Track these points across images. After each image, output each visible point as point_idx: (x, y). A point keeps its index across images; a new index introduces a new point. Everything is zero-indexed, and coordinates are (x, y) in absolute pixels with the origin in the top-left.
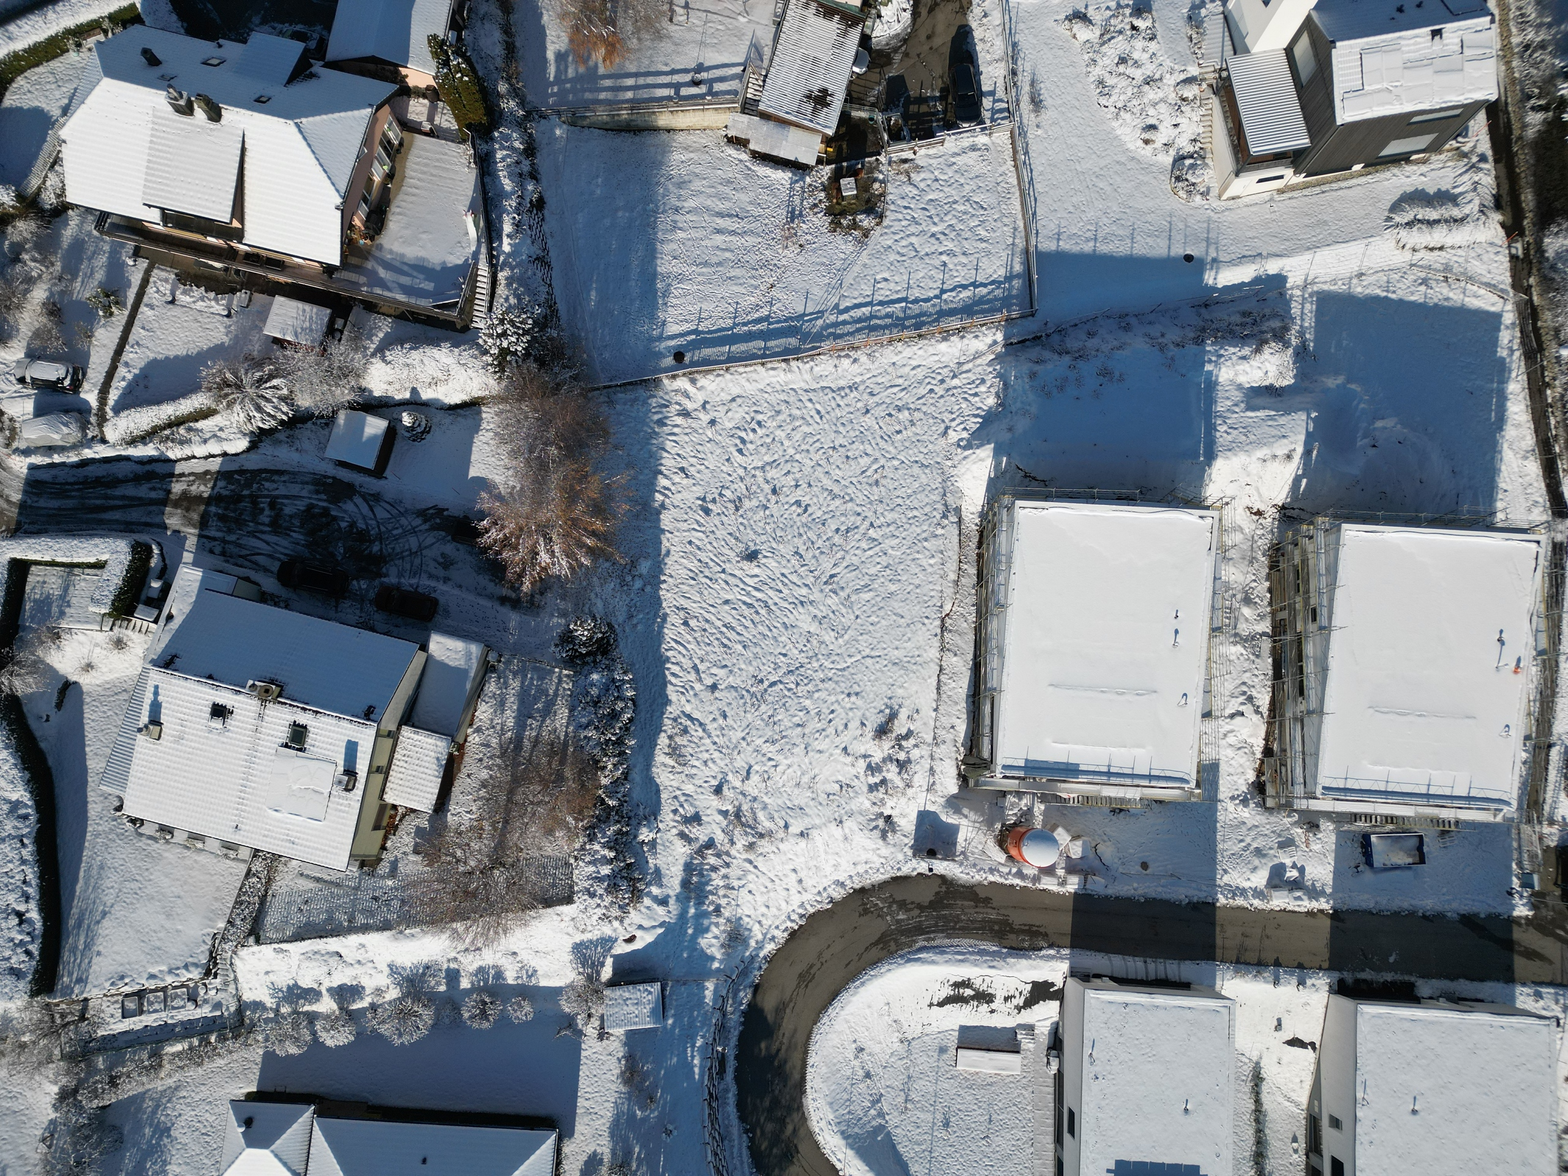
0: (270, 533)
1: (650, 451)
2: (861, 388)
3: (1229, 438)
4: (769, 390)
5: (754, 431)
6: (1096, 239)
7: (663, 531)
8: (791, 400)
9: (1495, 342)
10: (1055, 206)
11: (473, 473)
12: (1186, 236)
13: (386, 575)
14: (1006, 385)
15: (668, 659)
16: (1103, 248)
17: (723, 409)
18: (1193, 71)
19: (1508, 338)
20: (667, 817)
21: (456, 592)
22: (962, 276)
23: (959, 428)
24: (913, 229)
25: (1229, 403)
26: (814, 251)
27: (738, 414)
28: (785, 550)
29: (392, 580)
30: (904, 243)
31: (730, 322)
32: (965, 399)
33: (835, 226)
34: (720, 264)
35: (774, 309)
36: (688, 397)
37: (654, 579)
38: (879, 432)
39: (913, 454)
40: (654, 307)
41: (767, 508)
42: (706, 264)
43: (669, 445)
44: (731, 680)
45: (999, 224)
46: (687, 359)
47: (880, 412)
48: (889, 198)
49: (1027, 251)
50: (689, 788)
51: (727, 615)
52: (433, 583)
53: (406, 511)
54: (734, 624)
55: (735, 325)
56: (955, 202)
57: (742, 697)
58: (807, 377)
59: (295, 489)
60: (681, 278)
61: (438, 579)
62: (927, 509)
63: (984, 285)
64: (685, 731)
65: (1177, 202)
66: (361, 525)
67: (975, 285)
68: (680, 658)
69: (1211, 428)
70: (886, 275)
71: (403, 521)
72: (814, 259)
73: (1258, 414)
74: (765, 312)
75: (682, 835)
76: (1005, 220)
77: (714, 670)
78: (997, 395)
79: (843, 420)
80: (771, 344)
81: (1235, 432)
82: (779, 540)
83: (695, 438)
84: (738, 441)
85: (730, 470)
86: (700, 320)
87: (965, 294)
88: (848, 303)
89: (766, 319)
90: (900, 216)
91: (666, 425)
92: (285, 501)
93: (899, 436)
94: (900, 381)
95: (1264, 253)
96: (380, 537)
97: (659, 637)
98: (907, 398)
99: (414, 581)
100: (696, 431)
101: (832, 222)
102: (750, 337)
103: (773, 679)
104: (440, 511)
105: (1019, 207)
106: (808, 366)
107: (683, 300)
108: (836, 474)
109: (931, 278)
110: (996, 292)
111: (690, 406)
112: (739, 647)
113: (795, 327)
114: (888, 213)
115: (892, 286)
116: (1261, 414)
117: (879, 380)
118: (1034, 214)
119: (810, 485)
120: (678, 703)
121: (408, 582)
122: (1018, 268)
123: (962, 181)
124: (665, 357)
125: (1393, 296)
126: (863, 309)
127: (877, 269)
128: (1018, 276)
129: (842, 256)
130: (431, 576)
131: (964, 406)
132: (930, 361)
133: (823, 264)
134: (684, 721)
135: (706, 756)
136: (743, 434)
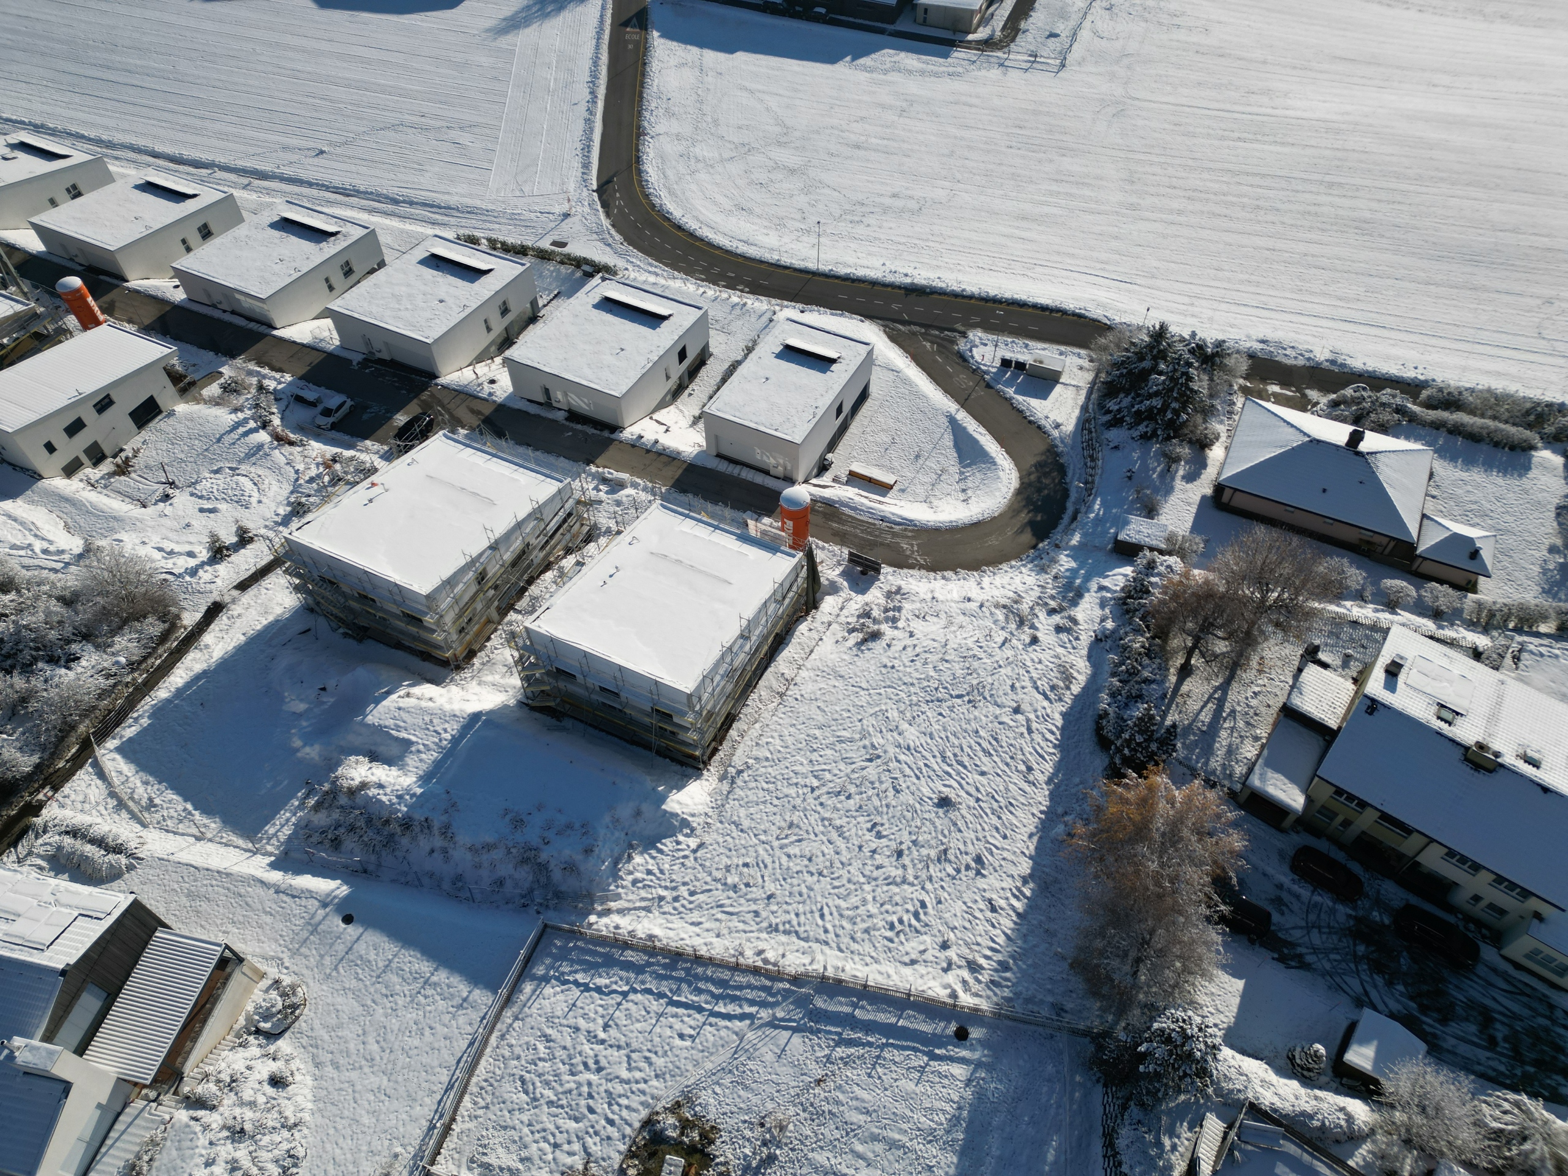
0: (1494, 1011)
1: (1025, 942)
2: (765, 924)
3: (447, 726)
4: (868, 960)
5: (901, 921)
6: (425, 983)
7: (1031, 857)
8: (846, 940)
9: (144, 732)
10: (443, 1043)
11: (1240, 984)
12: (331, 945)
13: (1349, 916)
14: (616, 863)
15: (1055, 747)
16: (425, 967)
17: (928, 956)
18: (183, 1115)
19: (129, 731)
20: (1086, 638)
21: (1270, 871)
22: (593, 1004)
23: (683, 846)
24: (619, 1088)
25: (423, 756)
26: (749, 1111)
27: (912, 946)
28: (906, 797)
29: (1342, 910)
30: (638, 1075)
31: (886, 1054)
32: (662, 872)
33: (708, 1136)
34: (875, 1138)
35: (827, 1052)
36: (964, 982)
37: (1050, 819)
38: (766, 873)
39: (743, 840)
40: (974, 1109)
41: (914, 842)
42: (893, 1145)
43: (1001, 940)
44: (998, 711)
45: (517, 1050)
46: (953, 1027)
47: (756, 893)
48: (623, 1148)
49: (508, 1001)
50: (1060, 650)
51: (986, 764)
52: (1295, 888)
53: (1323, 976)
54: (981, 754)
55: (882, 1047)
56: (550, 1103)
57: (992, 696)
58: (820, 957)
59: (1464, 1049)
60: (930, 1136)
61: (1289, 891)
62: (753, 784)
63: (576, 983)
64: (1053, 688)
65: (312, 990)
66: (1379, 980)
67: (586, 988)
68: (1043, 744)
69: (455, 741)
70: (678, 1042)
71: (1328, 966)
72: (755, 1100)
73: (406, 736)
74: (840, 1052)
75: (1075, 621)
76: (507, 1054)
77: (1012, 723)
78: (630, 858)
79: (798, 898)
80: (848, 1009)
81: (439, 729)
82: (910, 808)
83: (969, 937)
84: (922, 916)
85: (940, 892)
86: (922, 1070)
87: (602, 981)
88: (737, 1025)
89: (842, 1042)
90: (625, 1113)
91: (999, 963)
92: (1475, 1040)
93: (748, 860)
94: (720, 916)
95: (272, 891)
96: (1357, 959)
97: (1058, 767)
98: (720, 895)
99: (1317, 898)
100: (967, 944)
101: (712, 1142)
102: (869, 1027)
103: (959, 701)
104: (1282, 959)
105: (483, 1063)
106: (814, 967)
107: (938, 1104)
108: (829, 850)
109: (629, 1016)
110: (567, 970)
111: (965, 974)
112: (982, 733)
113: (811, 1020)
114: (637, 1125)
115: (678, 1026)
116: (403, 735)
117: (741, 926)
118: (471, 1044)
119: (860, 847)
120: (1056, 712)
121: (1324, 900)
122: (528, 987)
123: (526, 1130)
124: (979, 1040)
125: (189, 807)
126: (723, 1010)
127: (685, 1053)
128: (534, 978)
129: (718, 1089)
130: (1298, 897)
131: (667, 866)
132: (678, 924)
133: (746, 1088)
134: (1052, 696)
135: (1039, 666)
136: (914, 922)
